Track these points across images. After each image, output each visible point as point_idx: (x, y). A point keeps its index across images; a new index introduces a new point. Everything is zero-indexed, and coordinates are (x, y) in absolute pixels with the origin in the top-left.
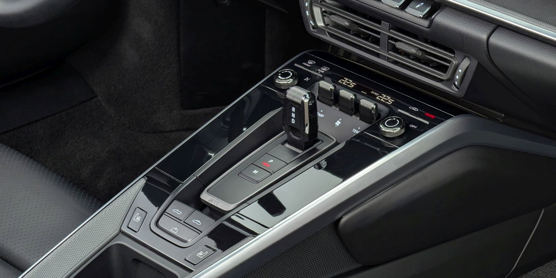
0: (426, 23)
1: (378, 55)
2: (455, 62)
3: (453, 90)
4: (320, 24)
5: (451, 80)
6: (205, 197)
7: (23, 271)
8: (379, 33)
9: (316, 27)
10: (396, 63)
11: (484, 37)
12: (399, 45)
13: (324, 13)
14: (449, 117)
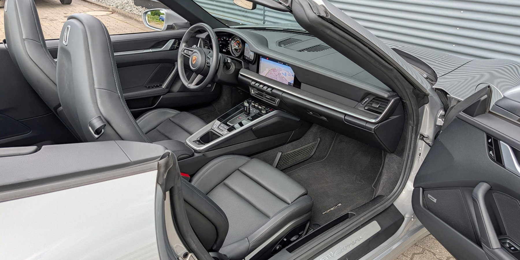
0: (271, 92)
1: (263, 99)
2: (276, 100)
3: (276, 105)
4: (253, 93)
5: (275, 103)
6: (228, 123)
7: (191, 134)
8: (263, 94)
9: (252, 94)
10: (266, 100)
11: (281, 94)
12: (266, 97)
13: (254, 91)
14: (275, 110)
